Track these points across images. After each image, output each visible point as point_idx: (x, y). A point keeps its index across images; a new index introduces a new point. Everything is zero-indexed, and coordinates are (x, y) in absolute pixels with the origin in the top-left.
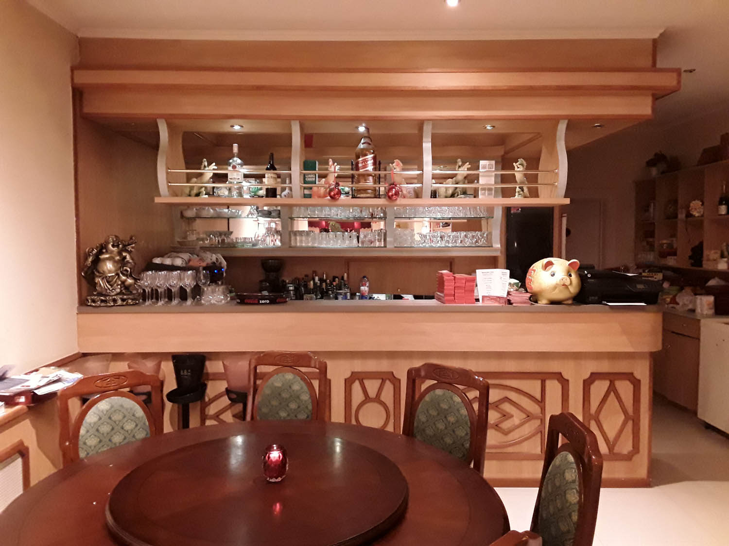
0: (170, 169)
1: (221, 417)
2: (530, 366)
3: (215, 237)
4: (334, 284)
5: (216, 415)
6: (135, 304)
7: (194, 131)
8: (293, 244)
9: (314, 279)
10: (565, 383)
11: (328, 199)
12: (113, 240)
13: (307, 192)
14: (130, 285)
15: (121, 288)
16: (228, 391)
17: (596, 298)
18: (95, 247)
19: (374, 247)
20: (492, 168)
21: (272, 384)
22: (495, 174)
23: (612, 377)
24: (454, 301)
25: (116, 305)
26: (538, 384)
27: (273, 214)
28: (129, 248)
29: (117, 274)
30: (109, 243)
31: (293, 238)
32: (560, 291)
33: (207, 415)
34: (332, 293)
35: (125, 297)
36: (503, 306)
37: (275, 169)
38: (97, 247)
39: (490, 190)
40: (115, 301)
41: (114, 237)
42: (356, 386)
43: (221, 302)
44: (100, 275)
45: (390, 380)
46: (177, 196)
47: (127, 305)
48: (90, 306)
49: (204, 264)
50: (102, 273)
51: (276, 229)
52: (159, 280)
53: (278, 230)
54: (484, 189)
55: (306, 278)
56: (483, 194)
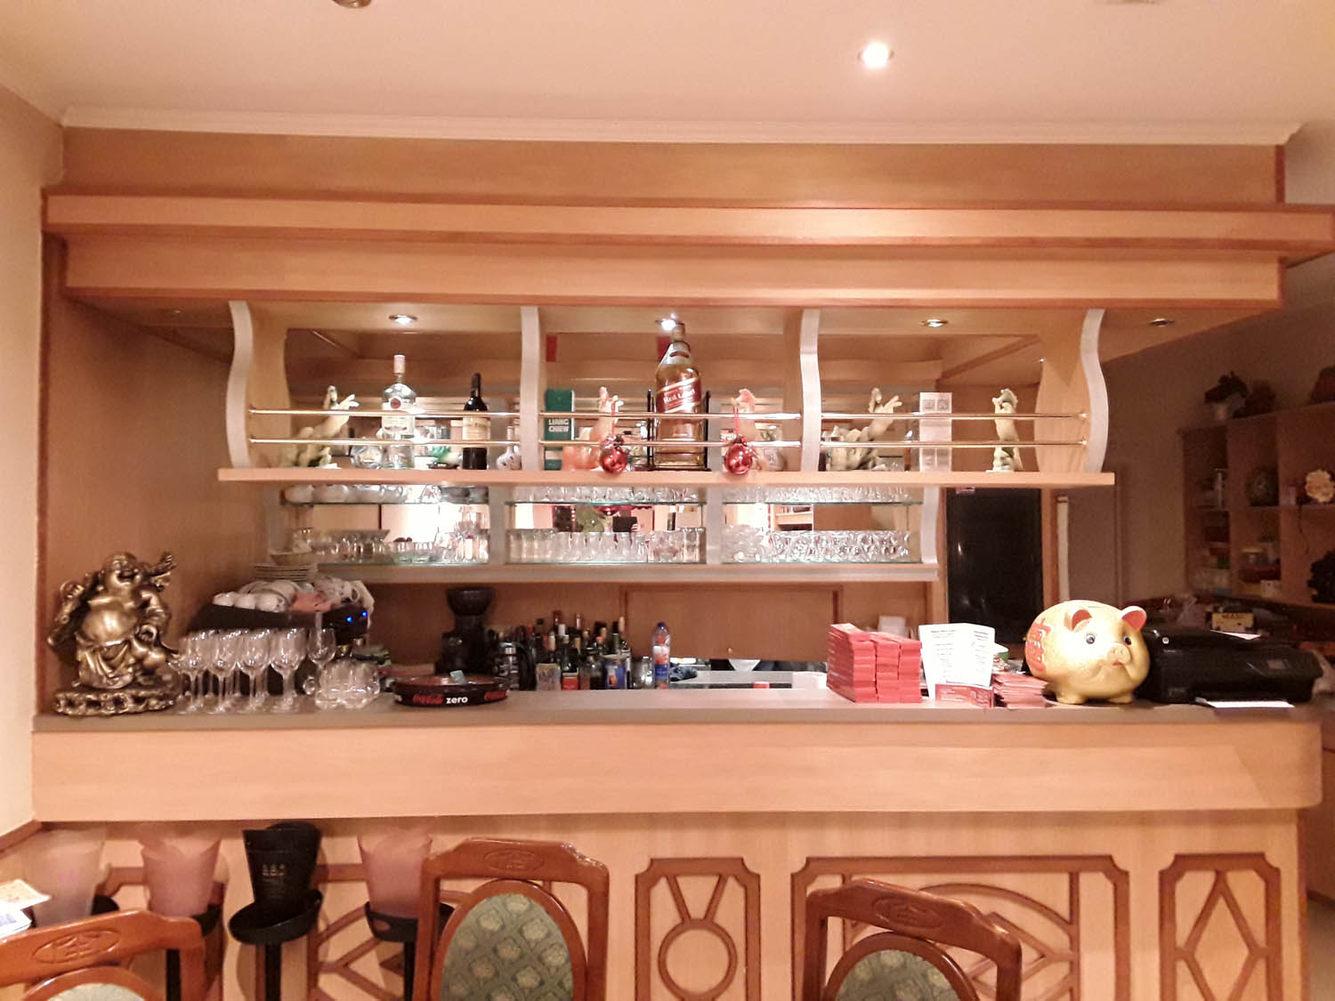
0: (254, 409)
1: (354, 966)
2: (1046, 842)
3: (351, 542)
4: (600, 640)
5: (343, 962)
6: (166, 708)
7: (311, 326)
8: (514, 556)
9: (556, 630)
10: (1119, 878)
11: (598, 473)
12: (121, 563)
13: (551, 456)
14: (156, 666)
15: (135, 671)
16: (370, 912)
17: (1182, 690)
18: (80, 580)
19: (679, 563)
20: (947, 408)
21: (478, 922)
22: (953, 421)
23: (1219, 864)
24: (874, 697)
25: (121, 712)
26: (1063, 880)
27: (473, 495)
28: (158, 580)
29: (128, 642)
30: (111, 571)
31: (513, 545)
32: (1108, 676)
33: (321, 964)
34: (596, 660)
35: (142, 693)
36: (985, 710)
37: (483, 408)
38: (86, 579)
39: (942, 453)
40: (118, 702)
41: (123, 557)
42: (661, 891)
43: (360, 701)
44: (90, 644)
45: (737, 879)
46: (269, 466)
47: (147, 710)
48: (65, 714)
49: (326, 607)
50: (90, 640)
51: (478, 525)
52: (221, 651)
53: (482, 527)
54: (929, 452)
55: (540, 626)
56: (929, 464)
